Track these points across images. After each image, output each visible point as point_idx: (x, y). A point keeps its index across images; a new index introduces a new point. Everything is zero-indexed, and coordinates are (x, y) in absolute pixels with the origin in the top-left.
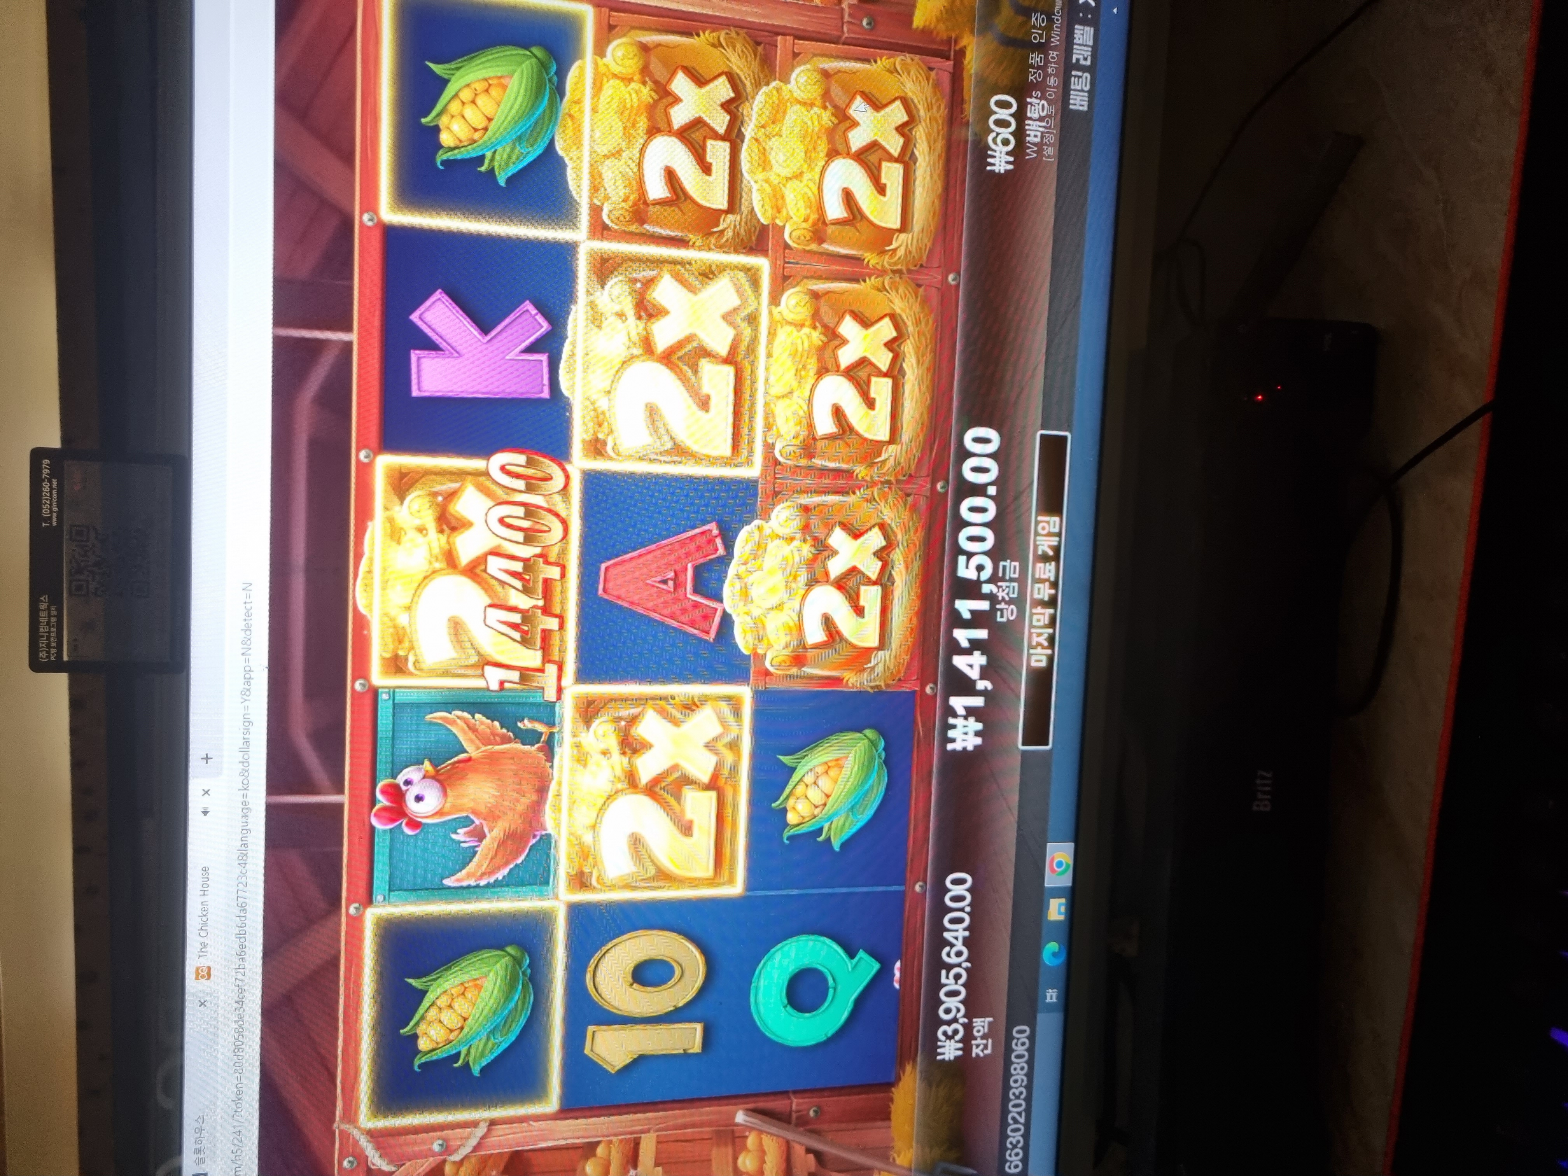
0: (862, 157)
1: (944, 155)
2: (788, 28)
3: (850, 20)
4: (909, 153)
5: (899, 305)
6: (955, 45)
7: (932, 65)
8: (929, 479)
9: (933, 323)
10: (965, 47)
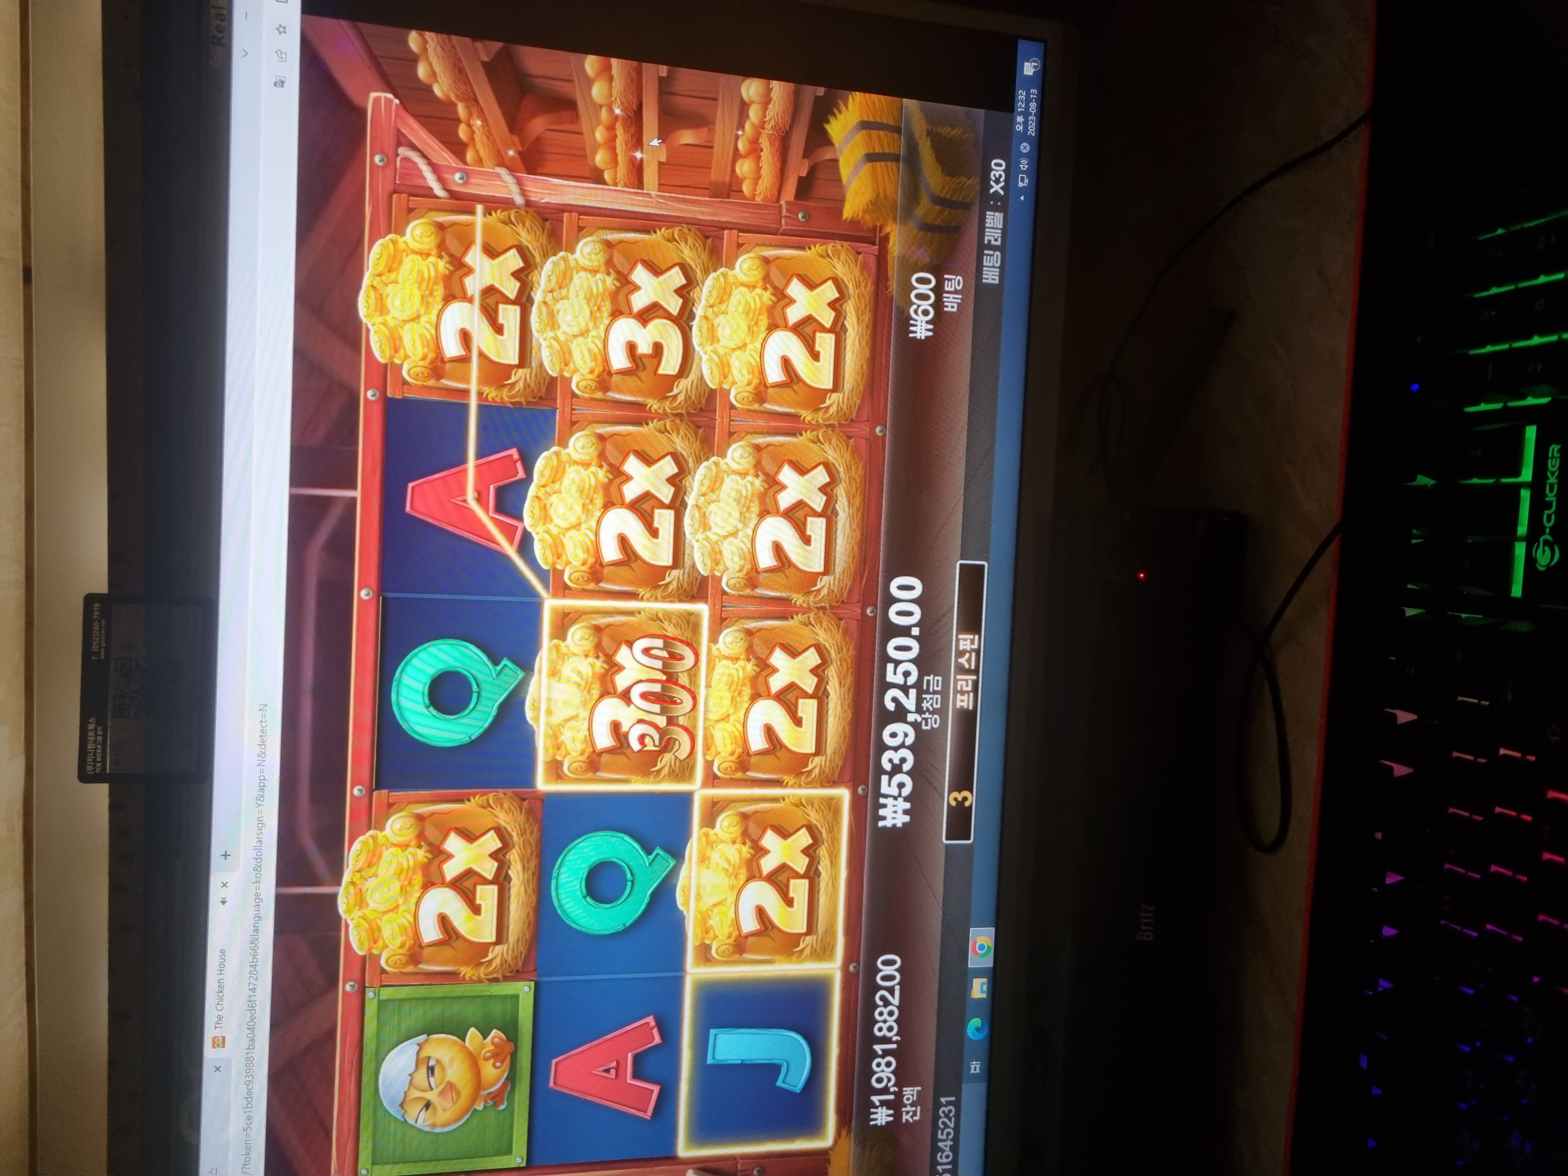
0: (799, 329)
1: (871, 325)
2: (733, 223)
3: (788, 215)
4: (840, 325)
5: (832, 455)
6: (880, 232)
7: (860, 250)
8: (860, 605)
9: (863, 470)
10: (889, 233)
